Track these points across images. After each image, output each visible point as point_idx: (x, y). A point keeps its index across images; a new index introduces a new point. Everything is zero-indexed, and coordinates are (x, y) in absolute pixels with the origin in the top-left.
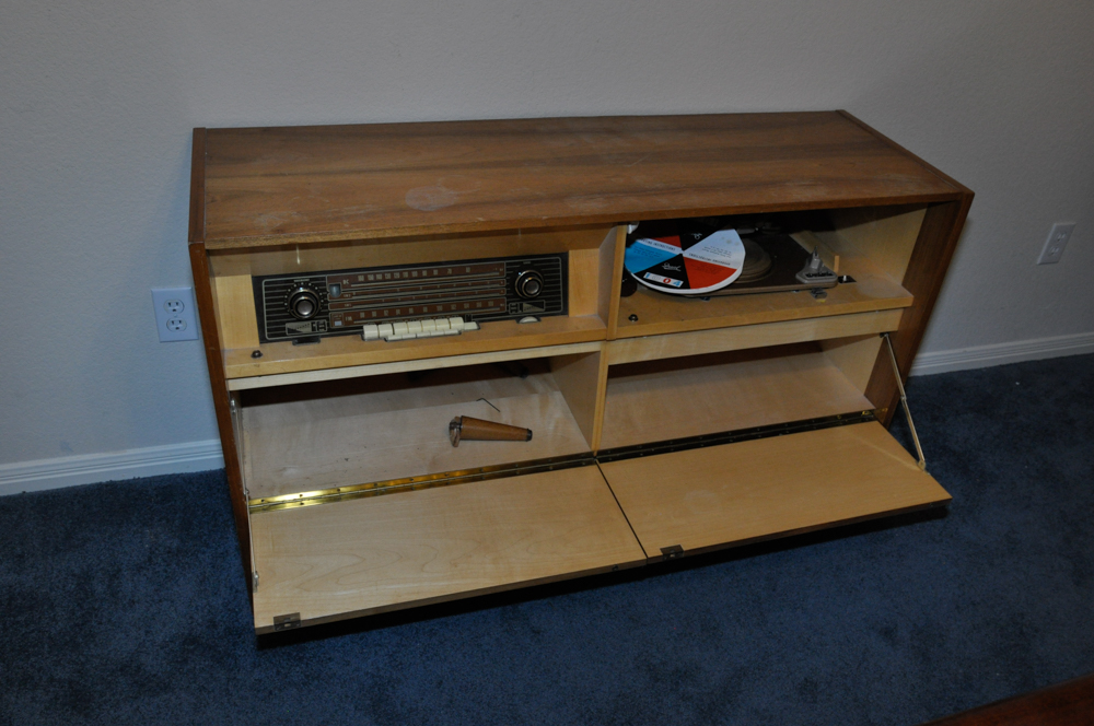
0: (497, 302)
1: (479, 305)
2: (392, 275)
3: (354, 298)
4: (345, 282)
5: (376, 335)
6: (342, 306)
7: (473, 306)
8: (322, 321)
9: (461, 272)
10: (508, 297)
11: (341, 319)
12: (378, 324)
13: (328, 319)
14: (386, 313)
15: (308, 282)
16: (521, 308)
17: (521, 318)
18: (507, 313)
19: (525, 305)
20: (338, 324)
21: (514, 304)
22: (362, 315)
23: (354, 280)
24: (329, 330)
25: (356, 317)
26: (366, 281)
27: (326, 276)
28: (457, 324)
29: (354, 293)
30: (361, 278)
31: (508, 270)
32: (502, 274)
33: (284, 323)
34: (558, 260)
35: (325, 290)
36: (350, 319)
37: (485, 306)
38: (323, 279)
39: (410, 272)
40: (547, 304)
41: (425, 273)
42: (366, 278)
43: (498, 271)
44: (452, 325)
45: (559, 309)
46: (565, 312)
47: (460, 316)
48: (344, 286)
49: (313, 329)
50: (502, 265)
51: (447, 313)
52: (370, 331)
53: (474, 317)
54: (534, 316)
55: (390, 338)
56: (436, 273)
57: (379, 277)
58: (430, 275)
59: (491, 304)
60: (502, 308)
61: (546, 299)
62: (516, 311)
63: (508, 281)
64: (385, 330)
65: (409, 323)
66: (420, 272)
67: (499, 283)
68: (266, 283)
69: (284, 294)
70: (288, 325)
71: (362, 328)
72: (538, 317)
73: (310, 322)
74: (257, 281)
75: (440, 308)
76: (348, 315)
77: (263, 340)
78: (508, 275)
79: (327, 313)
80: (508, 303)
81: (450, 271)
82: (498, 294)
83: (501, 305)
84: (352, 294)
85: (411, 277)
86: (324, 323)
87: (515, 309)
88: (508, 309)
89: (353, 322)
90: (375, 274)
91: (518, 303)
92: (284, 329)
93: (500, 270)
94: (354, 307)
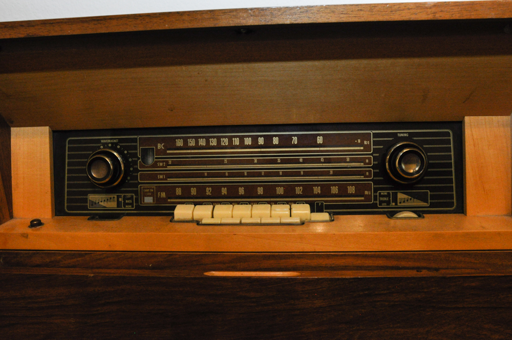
0: (360, 189)
1: (334, 190)
2: (219, 142)
3: (169, 168)
4: (160, 146)
5: (189, 217)
6: (154, 177)
7: (326, 192)
8: (129, 195)
9: (309, 141)
10: (375, 182)
11: (152, 195)
12: (196, 204)
13: (136, 193)
14: (208, 191)
15: (116, 144)
16: (395, 200)
17: (397, 212)
18: (374, 206)
19: (401, 196)
20: (149, 200)
21: (384, 193)
22: (179, 191)
23: (171, 144)
24: (138, 208)
25: (171, 194)
26: (186, 147)
27: (138, 137)
28: (301, 212)
29: (170, 161)
30: (180, 143)
31: (375, 143)
32: (367, 148)
33: (86, 193)
34: (448, 134)
35: (135, 155)
36: (163, 195)
37: (343, 192)
38: (135, 140)
39: (242, 139)
40: (432, 197)
41: (261, 141)
42: (185, 142)
43: (361, 145)
44: (294, 212)
45: (451, 205)
46: (461, 209)
47: (307, 202)
48: (159, 152)
49: (119, 204)
50: (367, 137)
51: (290, 197)
52: (182, 211)
53: (328, 207)
54: (414, 212)
55: (204, 222)
56: (276, 141)
57: (202, 142)
58: (268, 143)
59: (351, 190)
60: (368, 198)
61: (432, 189)
62: (388, 203)
63: (375, 159)
64: (203, 212)
65: (236, 206)
66: (255, 139)
67: (363, 160)
68: (70, 142)
69: (86, 156)
70: (92, 197)
71: (174, 208)
72: (420, 214)
73: (115, 196)
74: (58, 138)
75: (280, 191)
76: (160, 189)
77: (59, 210)
78: (375, 151)
79: (136, 185)
80: (376, 190)
81: (295, 140)
82: (362, 177)
83: (366, 193)
84: (167, 162)
85: (242, 145)
86: (131, 198)
87: (385, 199)
88: (375, 199)
89: (165, 200)
90: (197, 139)
91: (391, 192)
92: (86, 200)
93: (365, 143)
94: (170, 180)
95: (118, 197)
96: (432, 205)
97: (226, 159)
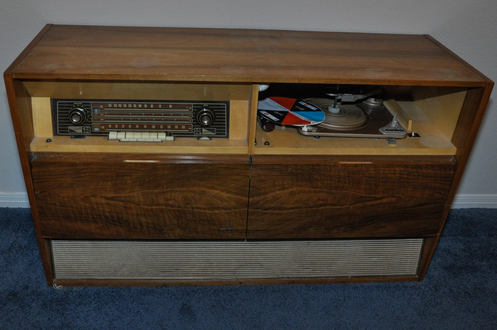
0: (187, 127)
1: (176, 127)
2: (127, 106)
3: (105, 116)
4: (101, 107)
5: (116, 138)
6: (99, 120)
7: (173, 128)
8: (88, 127)
9: (167, 107)
10: (194, 124)
11: (98, 127)
12: (118, 132)
13: (91, 126)
14: (123, 126)
15: (81, 105)
16: (201, 131)
17: (201, 137)
18: (193, 134)
19: (204, 130)
20: (97, 129)
21: (197, 129)
22: (110, 126)
23: (106, 106)
24: (92, 133)
25: (106, 126)
26: (113, 107)
27: (91, 102)
28: (162, 136)
29: (106, 113)
30: (110, 105)
31: (194, 108)
32: (190, 110)
33: (68, 126)
34: (224, 106)
35: (90, 110)
36: (103, 127)
37: (180, 128)
38: (90, 104)
39: (137, 105)
40: (217, 131)
41: (146, 106)
42: (113, 105)
43: (188, 109)
44: (159, 137)
45: (225, 134)
46: (227, 137)
47: (165, 132)
48: (101, 109)
49: (83, 131)
50: (190, 106)
51: (157, 129)
52: (113, 135)
53: (173, 134)
54: (208, 137)
55: (122, 140)
56: (152, 106)
57: (120, 106)
58: (149, 107)
59: (183, 127)
60: (190, 131)
61: (216, 128)
62: (199, 133)
63: (194, 115)
64: (121, 136)
65: (135, 133)
66: (143, 105)
67: (189, 115)
68: (59, 103)
69: (68, 110)
70: (70, 128)
71: (109, 133)
72: (210, 137)
73: (81, 127)
74: (54, 102)
75: (154, 127)
76: (102, 125)
77: (55, 134)
78: (194, 111)
79: (91, 123)
80: (194, 128)
81: (160, 106)
82: (188, 122)
83: (190, 128)
84: (105, 114)
85: (137, 107)
86: (89, 129)
87: (198, 131)
88: (193, 130)
89: (104, 130)
90: (118, 104)
91: (200, 128)
92: (67, 129)
93: (190, 108)
94: (106, 121)
95: (83, 128)
96: (217, 134)
97: (130, 113)
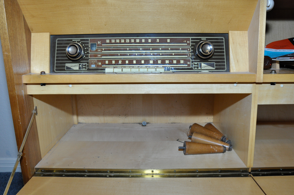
0: (186, 61)
1: (175, 62)
2: (125, 41)
3: (103, 52)
4: (99, 43)
5: (112, 71)
6: (96, 56)
7: (171, 62)
8: (84, 64)
10: (192, 59)
11: (95, 64)
12: (114, 67)
13: (88, 63)
14: (120, 62)
15: (79, 41)
16: (201, 66)
18: (192, 69)
19: (203, 65)
20: (93, 66)
21: (196, 63)
22: (107, 62)
23: (104, 42)
24: (89, 69)
25: (103, 63)
26: (111, 43)
27: (89, 38)
30: (108, 41)
31: (192, 42)
32: (189, 44)
33: (65, 63)
34: (222, 39)
35: (88, 46)
36: (100, 64)
37: (178, 63)
38: (88, 40)
39: (135, 40)
40: (216, 65)
41: (143, 41)
42: (110, 41)
43: (186, 43)
45: (224, 69)
46: (228, 70)
47: (163, 67)
48: (98, 45)
49: (80, 68)
50: (188, 40)
51: (155, 64)
53: (172, 69)
54: (208, 71)
55: (119, 72)
56: (150, 41)
57: (118, 41)
58: (146, 41)
59: (182, 62)
60: (189, 65)
61: (216, 62)
62: (198, 68)
63: (192, 49)
66: (141, 40)
67: (187, 49)
68: (58, 40)
70: (67, 65)
71: (105, 69)
72: (211, 71)
73: (78, 64)
74: (53, 38)
75: (151, 62)
76: (99, 61)
77: (52, 71)
78: (192, 45)
79: (88, 60)
80: (192, 62)
81: (158, 41)
82: (186, 57)
83: (188, 63)
84: (102, 49)
85: (135, 42)
86: (85, 65)
87: (196, 66)
88: (192, 65)
89: (101, 66)
90: (115, 39)
91: (199, 63)
92: (64, 66)
93: (188, 42)
94: (103, 57)
95: (79, 65)
96: (216, 69)
97: (128, 48)
